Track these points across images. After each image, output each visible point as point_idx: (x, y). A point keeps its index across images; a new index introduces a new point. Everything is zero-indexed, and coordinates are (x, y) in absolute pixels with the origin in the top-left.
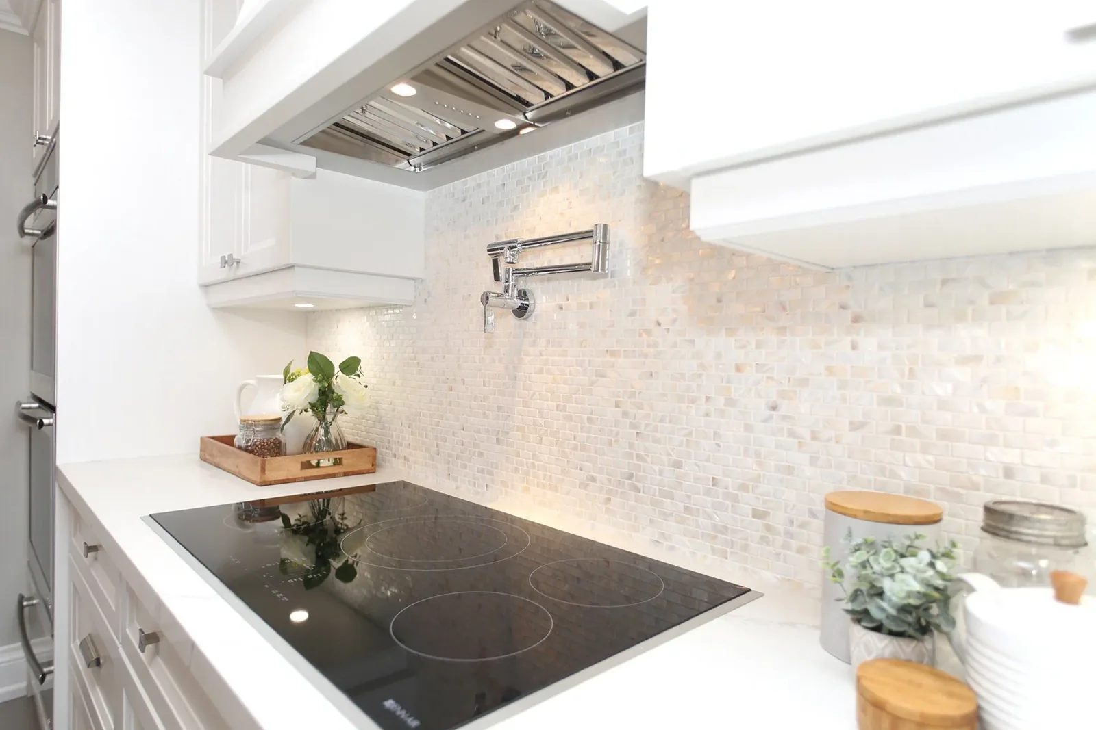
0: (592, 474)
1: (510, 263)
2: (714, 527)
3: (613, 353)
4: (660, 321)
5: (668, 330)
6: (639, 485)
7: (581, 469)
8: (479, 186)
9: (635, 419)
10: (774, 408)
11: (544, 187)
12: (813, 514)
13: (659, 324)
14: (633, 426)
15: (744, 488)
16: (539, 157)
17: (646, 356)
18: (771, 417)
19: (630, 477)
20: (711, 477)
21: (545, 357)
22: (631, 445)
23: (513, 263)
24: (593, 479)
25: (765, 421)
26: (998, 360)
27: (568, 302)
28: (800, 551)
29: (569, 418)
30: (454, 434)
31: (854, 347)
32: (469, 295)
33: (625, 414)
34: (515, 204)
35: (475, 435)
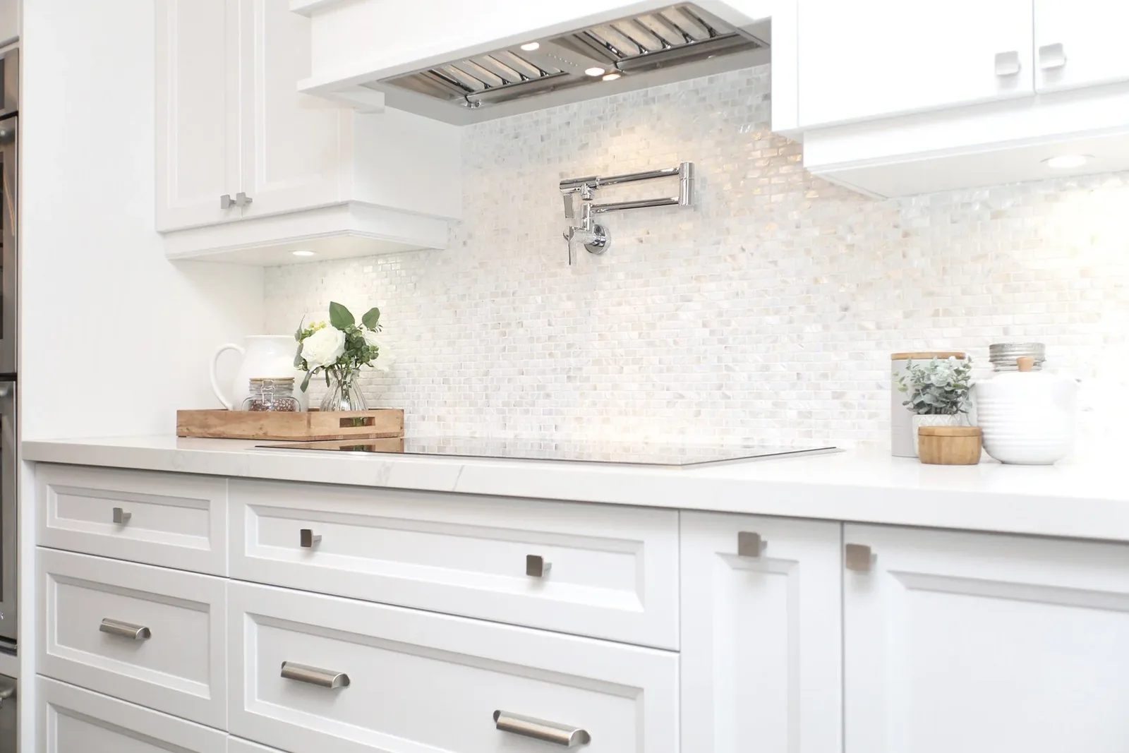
0: (680, 392)
1: (587, 199)
2: (800, 413)
3: (698, 278)
4: (744, 247)
5: (752, 254)
6: (728, 393)
7: (668, 390)
8: (537, 123)
9: (723, 335)
10: (846, 309)
11: (617, 126)
12: (880, 387)
13: (743, 250)
14: (721, 341)
15: (825, 376)
16: (610, 98)
17: (731, 279)
18: (844, 316)
19: (720, 387)
20: (795, 373)
21: (624, 290)
22: (720, 360)
23: (590, 199)
24: (682, 397)
25: (841, 319)
26: (997, 257)
27: (647, 236)
28: (871, 416)
29: (651, 344)
30: (510, 380)
31: (904, 256)
32: (527, 234)
33: (712, 333)
34: (584, 142)
35: (539, 377)
